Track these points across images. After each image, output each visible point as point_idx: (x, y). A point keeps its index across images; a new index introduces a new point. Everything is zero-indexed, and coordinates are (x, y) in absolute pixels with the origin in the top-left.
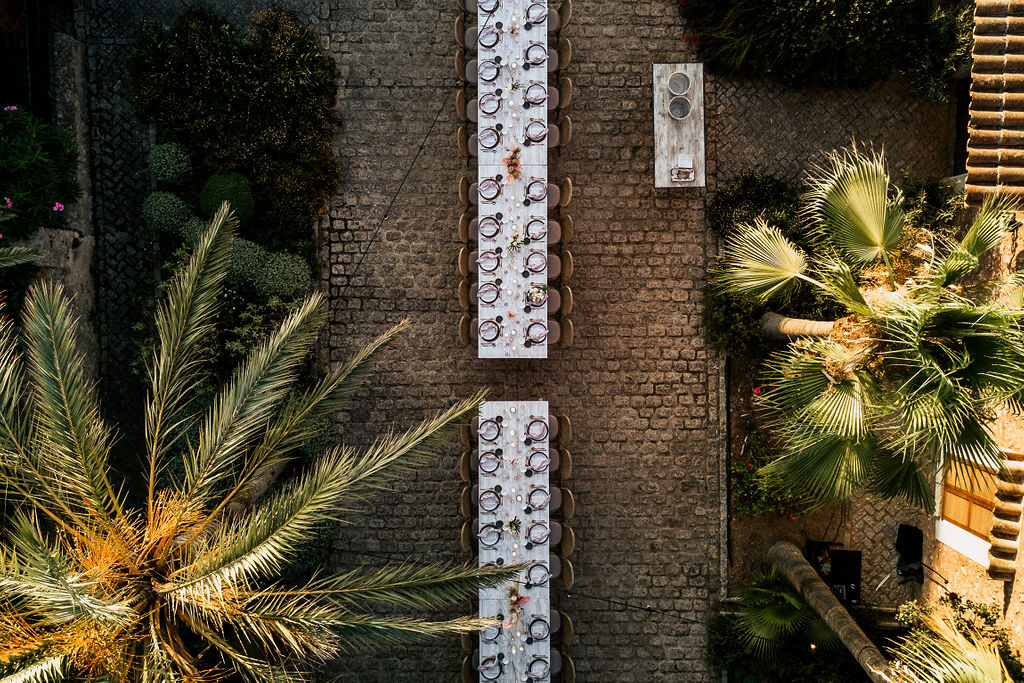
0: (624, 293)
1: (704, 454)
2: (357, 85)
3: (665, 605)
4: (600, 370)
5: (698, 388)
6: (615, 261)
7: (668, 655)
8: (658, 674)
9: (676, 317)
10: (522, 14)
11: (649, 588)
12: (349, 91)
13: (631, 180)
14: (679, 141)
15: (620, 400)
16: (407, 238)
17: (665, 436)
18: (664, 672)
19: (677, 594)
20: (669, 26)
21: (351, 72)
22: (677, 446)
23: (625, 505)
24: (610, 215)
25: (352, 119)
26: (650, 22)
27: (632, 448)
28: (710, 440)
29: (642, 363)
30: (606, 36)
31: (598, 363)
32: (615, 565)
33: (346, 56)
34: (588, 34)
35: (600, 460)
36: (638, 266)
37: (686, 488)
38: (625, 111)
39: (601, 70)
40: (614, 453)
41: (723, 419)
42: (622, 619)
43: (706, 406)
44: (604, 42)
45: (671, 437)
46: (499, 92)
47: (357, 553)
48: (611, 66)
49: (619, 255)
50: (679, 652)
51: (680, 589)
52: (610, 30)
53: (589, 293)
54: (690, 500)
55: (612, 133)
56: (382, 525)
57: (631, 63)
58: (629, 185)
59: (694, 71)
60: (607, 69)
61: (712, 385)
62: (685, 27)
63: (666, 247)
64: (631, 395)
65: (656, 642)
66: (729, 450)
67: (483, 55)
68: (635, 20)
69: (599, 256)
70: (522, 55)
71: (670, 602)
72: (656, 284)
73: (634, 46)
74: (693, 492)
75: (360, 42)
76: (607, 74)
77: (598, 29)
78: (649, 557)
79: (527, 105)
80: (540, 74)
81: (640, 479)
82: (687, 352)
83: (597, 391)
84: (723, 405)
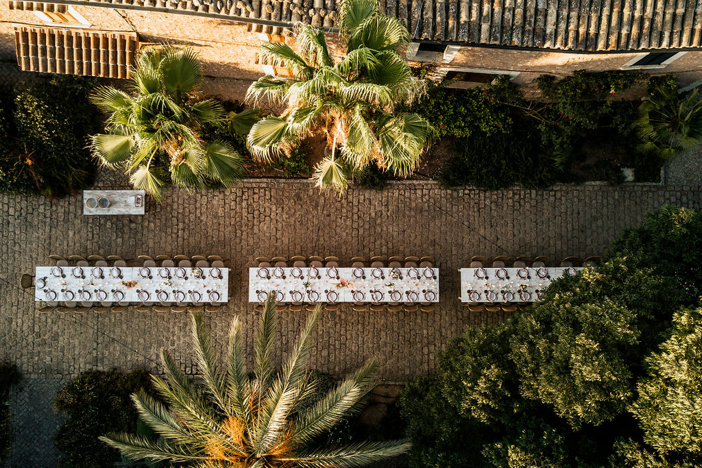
0: (203, 228)
1: (283, 190)
2: (96, 360)
3: (355, 210)
4: (241, 240)
5: (251, 192)
6: (187, 232)
7: (380, 209)
8: (389, 214)
9: (215, 202)
10: (58, 279)
11: (348, 218)
12: (99, 364)
13: (146, 224)
14: (122, 203)
15: (256, 230)
16: (173, 336)
17: (274, 209)
18: (388, 211)
19: (351, 204)
20: (69, 204)
21: (89, 363)
22: (279, 203)
23: (308, 229)
24: (163, 234)
25: (113, 363)
26: (67, 213)
27: (280, 225)
28: (276, 187)
29: (238, 219)
30: (74, 235)
31: (238, 241)
32: (336, 234)
33: (81, 366)
34: (73, 244)
35: (286, 241)
36: (190, 221)
37: (299, 198)
38: (112, 226)
39: (91, 239)
40: (282, 234)
41: (265, 180)
42: (362, 231)
43: (260, 188)
44: (77, 236)
45: (274, 206)
46: (96, 291)
47: (329, 360)
48: (89, 233)
49: (183, 230)
50: (378, 203)
51: (348, 203)
52: (71, 233)
53: (202, 245)
54: (306, 197)
55: (123, 233)
56: (315, 348)
57: (88, 223)
58: (149, 224)
59: (87, 194)
60: (90, 235)
61: (249, 185)
62: (70, 196)
63: (180, 207)
64: (253, 225)
65: (373, 215)
66: (281, 178)
67: (78, 299)
68: (66, 221)
69: (184, 239)
70: (78, 279)
71: (355, 208)
72: (198, 211)
73: (79, 221)
74: (302, 195)
75: (74, 359)
76: (93, 235)
77: (70, 240)
78: (333, 217)
79: (102, 277)
80: (87, 270)
81: (295, 221)
82: (233, 197)
83: (251, 242)
84: (258, 180)
